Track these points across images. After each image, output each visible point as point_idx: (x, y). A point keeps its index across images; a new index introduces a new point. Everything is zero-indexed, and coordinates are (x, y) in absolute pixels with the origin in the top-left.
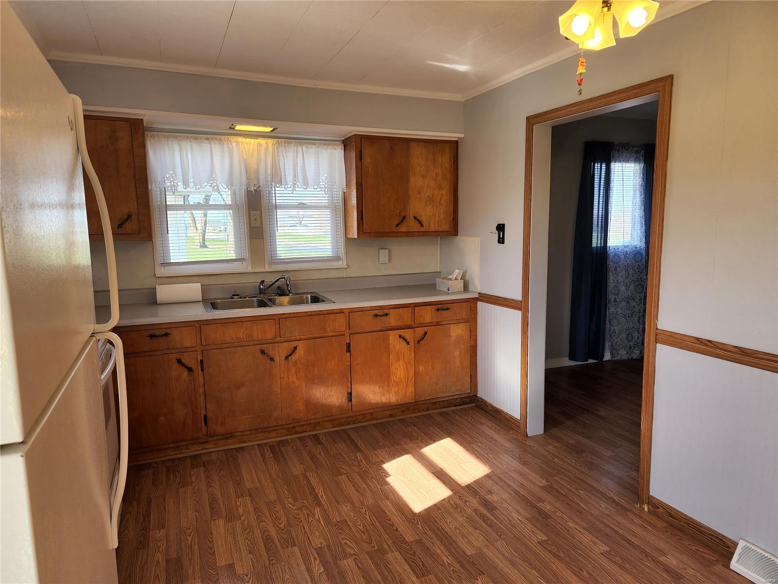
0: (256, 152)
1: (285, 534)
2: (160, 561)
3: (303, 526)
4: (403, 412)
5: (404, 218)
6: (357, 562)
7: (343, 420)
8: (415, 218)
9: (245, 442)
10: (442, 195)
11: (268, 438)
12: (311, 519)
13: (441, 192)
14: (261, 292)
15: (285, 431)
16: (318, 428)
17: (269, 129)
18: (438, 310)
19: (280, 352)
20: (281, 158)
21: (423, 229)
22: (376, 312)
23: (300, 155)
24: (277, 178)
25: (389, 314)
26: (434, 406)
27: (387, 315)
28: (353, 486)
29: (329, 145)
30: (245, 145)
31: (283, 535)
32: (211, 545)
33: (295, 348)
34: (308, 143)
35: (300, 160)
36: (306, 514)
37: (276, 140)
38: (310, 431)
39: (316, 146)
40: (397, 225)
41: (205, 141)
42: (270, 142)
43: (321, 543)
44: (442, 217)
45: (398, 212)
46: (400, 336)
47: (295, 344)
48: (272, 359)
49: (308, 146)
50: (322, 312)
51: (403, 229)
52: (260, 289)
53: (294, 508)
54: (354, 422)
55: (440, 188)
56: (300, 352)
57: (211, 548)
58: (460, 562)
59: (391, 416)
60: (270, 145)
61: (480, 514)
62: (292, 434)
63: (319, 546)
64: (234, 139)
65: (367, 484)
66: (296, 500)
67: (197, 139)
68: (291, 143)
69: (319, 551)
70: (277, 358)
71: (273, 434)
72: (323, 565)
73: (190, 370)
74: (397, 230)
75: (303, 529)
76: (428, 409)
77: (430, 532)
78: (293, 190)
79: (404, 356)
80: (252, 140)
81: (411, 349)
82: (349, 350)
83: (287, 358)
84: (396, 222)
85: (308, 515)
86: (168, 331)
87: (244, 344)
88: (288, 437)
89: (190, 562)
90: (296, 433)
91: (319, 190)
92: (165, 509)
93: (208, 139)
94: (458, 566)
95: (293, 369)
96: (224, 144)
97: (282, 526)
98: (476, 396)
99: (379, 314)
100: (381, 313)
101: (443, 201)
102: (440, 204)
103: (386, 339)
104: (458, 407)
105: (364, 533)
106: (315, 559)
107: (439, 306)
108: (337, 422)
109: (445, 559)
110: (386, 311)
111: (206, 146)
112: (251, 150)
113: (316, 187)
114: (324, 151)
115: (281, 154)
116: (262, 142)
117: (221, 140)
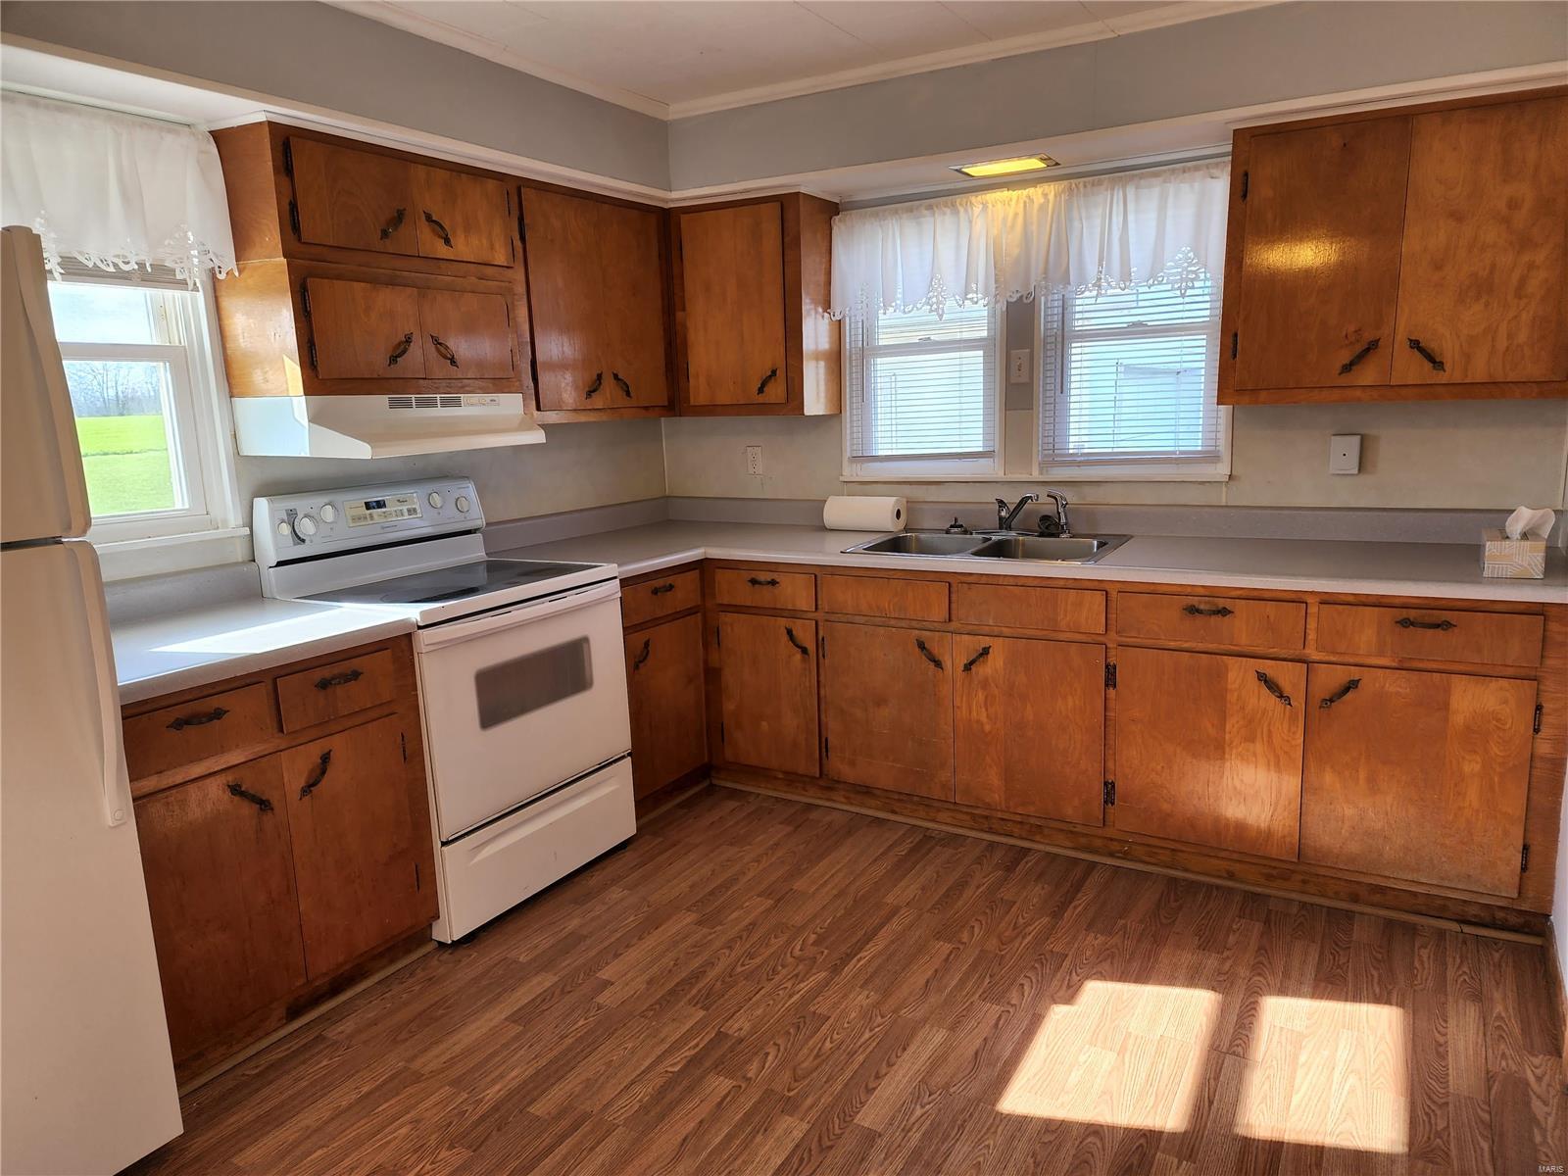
0: (1020, 220)
1: (723, 984)
2: (567, 929)
3: (762, 988)
4: (1269, 877)
5: (1372, 346)
6: (732, 1093)
7: (1098, 843)
8: (1415, 344)
9: (894, 812)
10: (1531, 266)
11: (934, 820)
12: (788, 984)
13: (1526, 258)
14: (1004, 524)
15: (968, 818)
16: (1038, 838)
17: (1035, 164)
18: (1406, 623)
19: (955, 652)
20: (1076, 224)
21: (1443, 378)
22: (1194, 601)
23: (1118, 209)
24: (1058, 269)
25: (1230, 612)
26: (1377, 898)
27: (1225, 612)
28: (936, 971)
29: (1197, 169)
30: (999, 206)
31: (719, 984)
32: (633, 943)
33: (985, 652)
34: (1142, 177)
35: (1117, 220)
36: (795, 972)
37: (1066, 182)
38: (1022, 838)
39: (1161, 179)
40: (1347, 368)
41: (926, 212)
42: (1051, 189)
44: (1522, 337)
45: (1352, 329)
46: (1263, 678)
47: (986, 641)
48: (938, 664)
49: (1142, 182)
51: (1368, 375)
52: (1001, 518)
54: (1126, 856)
55: (1525, 243)
56: (995, 663)
57: (627, 947)
59: (1231, 876)
60: (1051, 197)
62: (982, 830)
64: (977, 199)
65: (962, 982)
67: (912, 211)
68: (1100, 183)
70: (947, 664)
71: (943, 816)
72: (689, 1062)
73: (804, 651)
74: (1345, 379)
75: (756, 990)
76: (1355, 898)
78: (1097, 297)
79: (1270, 731)
80: (1014, 194)
81: (1293, 719)
82: (1111, 677)
83: (968, 667)
84: (1345, 357)
85: (796, 976)
86: (775, 576)
87: (893, 622)
88: (973, 834)
89: (585, 950)
90: (990, 831)
91: (1169, 287)
92: (671, 864)
93: (930, 207)
95: (981, 696)
96: (958, 212)
97: (739, 970)
98: (1546, 916)
99: (1202, 607)
100: (1207, 607)
101: (1534, 285)
102: (1519, 295)
103: (1220, 675)
104: (1467, 929)
105: (817, 1057)
106: (695, 1047)
107: (1413, 614)
108: (1083, 840)
110: (1221, 603)
111: (928, 221)
112: (1011, 215)
113: (1151, 282)
114: (1185, 187)
115: (1075, 214)
116: (1036, 193)
117: (953, 205)
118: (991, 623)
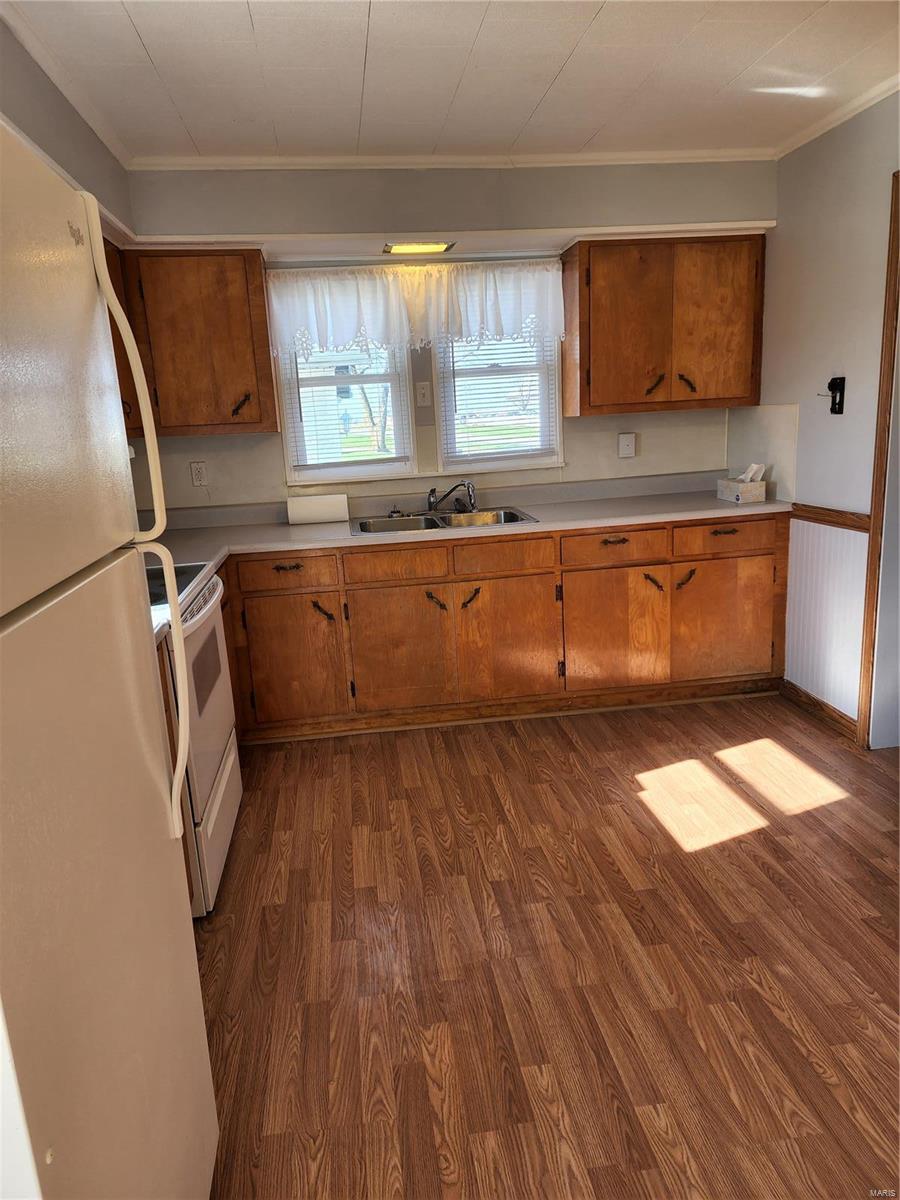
0: (423, 287)
1: (450, 856)
2: (282, 870)
3: (477, 849)
4: (651, 697)
5: (662, 378)
6: (550, 908)
7: (552, 704)
8: (681, 377)
9: (408, 724)
10: (732, 334)
11: (439, 721)
12: (489, 840)
13: (730, 329)
14: (431, 506)
15: (463, 712)
16: (513, 712)
17: (442, 247)
18: (716, 533)
19: (454, 596)
20: (461, 294)
21: (696, 396)
22: (606, 536)
23: (491, 285)
24: (454, 327)
25: (627, 540)
26: (705, 693)
27: (624, 541)
28: (558, 799)
29: (537, 264)
30: (407, 276)
31: (447, 858)
32: (349, 859)
33: (477, 591)
34: (504, 265)
35: (491, 293)
36: (482, 831)
37: (453, 264)
38: (502, 715)
39: (517, 269)
40: (649, 392)
41: (350, 277)
42: (445, 268)
43: (500, 876)
44: (731, 372)
45: (651, 368)
46: (647, 577)
47: (477, 584)
48: (443, 607)
49: (504, 269)
50: (519, 537)
51: (660, 396)
52: (430, 503)
53: (467, 822)
54: (569, 708)
55: (729, 321)
56: (485, 597)
57: (348, 863)
58: (715, 931)
59: (630, 702)
60: (445, 273)
61: (763, 864)
62: (475, 718)
63: (497, 879)
64: (390, 269)
66: (470, 810)
67: (337, 274)
68: (477, 267)
69: (497, 886)
70: (450, 606)
71: (446, 716)
72: (499, 906)
73: (330, 617)
74: (649, 399)
75: (476, 851)
76: (694, 696)
77: (672, 880)
78: (479, 345)
79: (653, 609)
80: (418, 268)
81: (665, 598)
82: (560, 595)
83: (465, 605)
84: (648, 385)
85: (486, 833)
86: (299, 561)
87: (404, 583)
88: (470, 722)
89: (320, 877)
90: (481, 716)
91: (521, 340)
92: (295, 804)
93: (352, 273)
94: (712, 937)
95: (475, 623)
96: (375, 279)
97: (447, 845)
98: (782, 678)
99: (611, 540)
100: (614, 539)
101: (733, 346)
102: (728, 351)
103: (623, 580)
104: (748, 696)
105: (566, 869)
106: (489, 896)
107: (718, 527)
108: (543, 705)
109: (692, 924)
110: (622, 535)
111: (350, 284)
112: (416, 284)
113: (515, 336)
114: (530, 275)
115: (461, 288)
116: (433, 269)
117: (371, 272)
118: (479, 571)
